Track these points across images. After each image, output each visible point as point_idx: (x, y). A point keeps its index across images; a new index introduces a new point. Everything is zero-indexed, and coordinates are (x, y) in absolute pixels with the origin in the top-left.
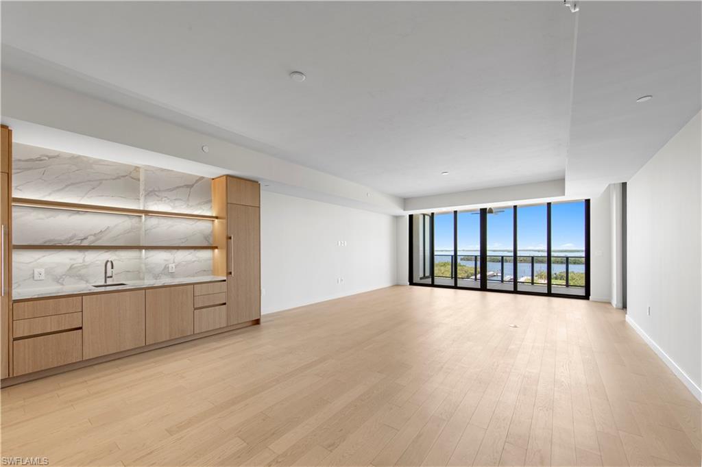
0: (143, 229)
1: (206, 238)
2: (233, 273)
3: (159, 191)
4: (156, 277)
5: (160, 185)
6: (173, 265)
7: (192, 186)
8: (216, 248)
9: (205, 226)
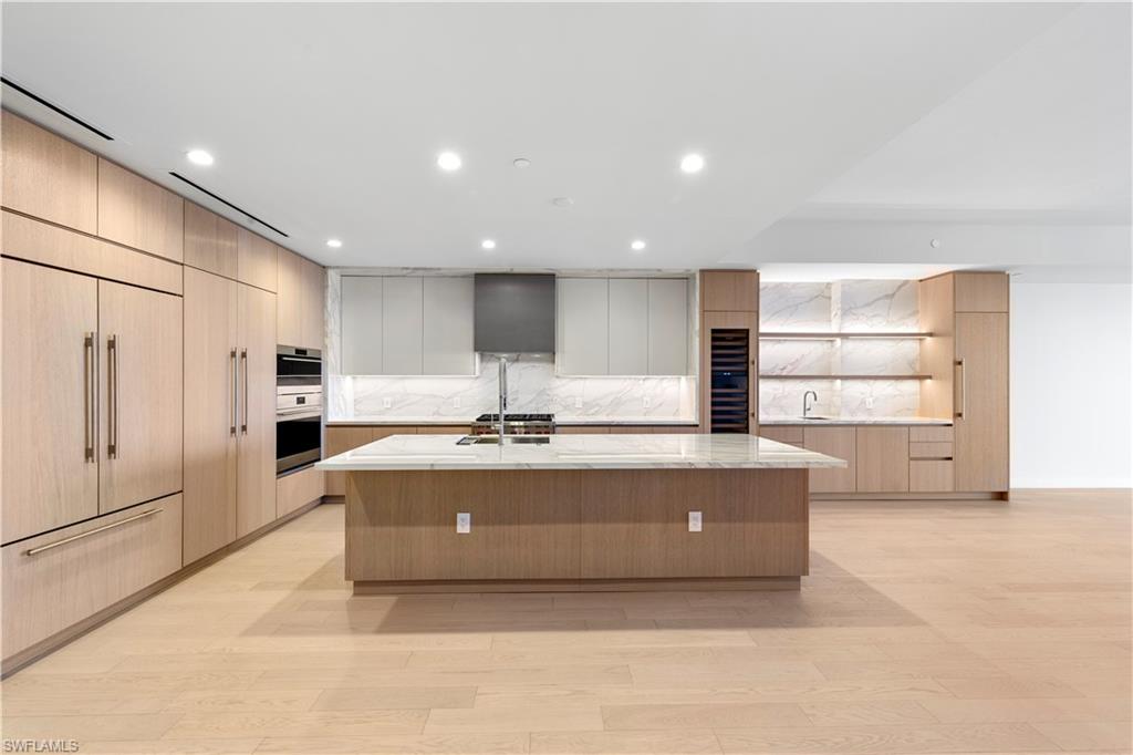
0: (839, 354)
1: (911, 364)
2: (964, 415)
3: (856, 308)
4: (852, 413)
5: (856, 300)
6: (871, 400)
7: (893, 295)
8: (930, 377)
9: (910, 347)
